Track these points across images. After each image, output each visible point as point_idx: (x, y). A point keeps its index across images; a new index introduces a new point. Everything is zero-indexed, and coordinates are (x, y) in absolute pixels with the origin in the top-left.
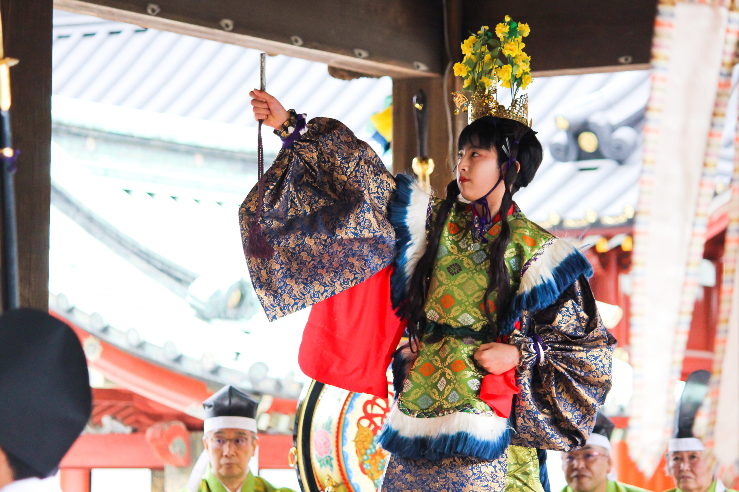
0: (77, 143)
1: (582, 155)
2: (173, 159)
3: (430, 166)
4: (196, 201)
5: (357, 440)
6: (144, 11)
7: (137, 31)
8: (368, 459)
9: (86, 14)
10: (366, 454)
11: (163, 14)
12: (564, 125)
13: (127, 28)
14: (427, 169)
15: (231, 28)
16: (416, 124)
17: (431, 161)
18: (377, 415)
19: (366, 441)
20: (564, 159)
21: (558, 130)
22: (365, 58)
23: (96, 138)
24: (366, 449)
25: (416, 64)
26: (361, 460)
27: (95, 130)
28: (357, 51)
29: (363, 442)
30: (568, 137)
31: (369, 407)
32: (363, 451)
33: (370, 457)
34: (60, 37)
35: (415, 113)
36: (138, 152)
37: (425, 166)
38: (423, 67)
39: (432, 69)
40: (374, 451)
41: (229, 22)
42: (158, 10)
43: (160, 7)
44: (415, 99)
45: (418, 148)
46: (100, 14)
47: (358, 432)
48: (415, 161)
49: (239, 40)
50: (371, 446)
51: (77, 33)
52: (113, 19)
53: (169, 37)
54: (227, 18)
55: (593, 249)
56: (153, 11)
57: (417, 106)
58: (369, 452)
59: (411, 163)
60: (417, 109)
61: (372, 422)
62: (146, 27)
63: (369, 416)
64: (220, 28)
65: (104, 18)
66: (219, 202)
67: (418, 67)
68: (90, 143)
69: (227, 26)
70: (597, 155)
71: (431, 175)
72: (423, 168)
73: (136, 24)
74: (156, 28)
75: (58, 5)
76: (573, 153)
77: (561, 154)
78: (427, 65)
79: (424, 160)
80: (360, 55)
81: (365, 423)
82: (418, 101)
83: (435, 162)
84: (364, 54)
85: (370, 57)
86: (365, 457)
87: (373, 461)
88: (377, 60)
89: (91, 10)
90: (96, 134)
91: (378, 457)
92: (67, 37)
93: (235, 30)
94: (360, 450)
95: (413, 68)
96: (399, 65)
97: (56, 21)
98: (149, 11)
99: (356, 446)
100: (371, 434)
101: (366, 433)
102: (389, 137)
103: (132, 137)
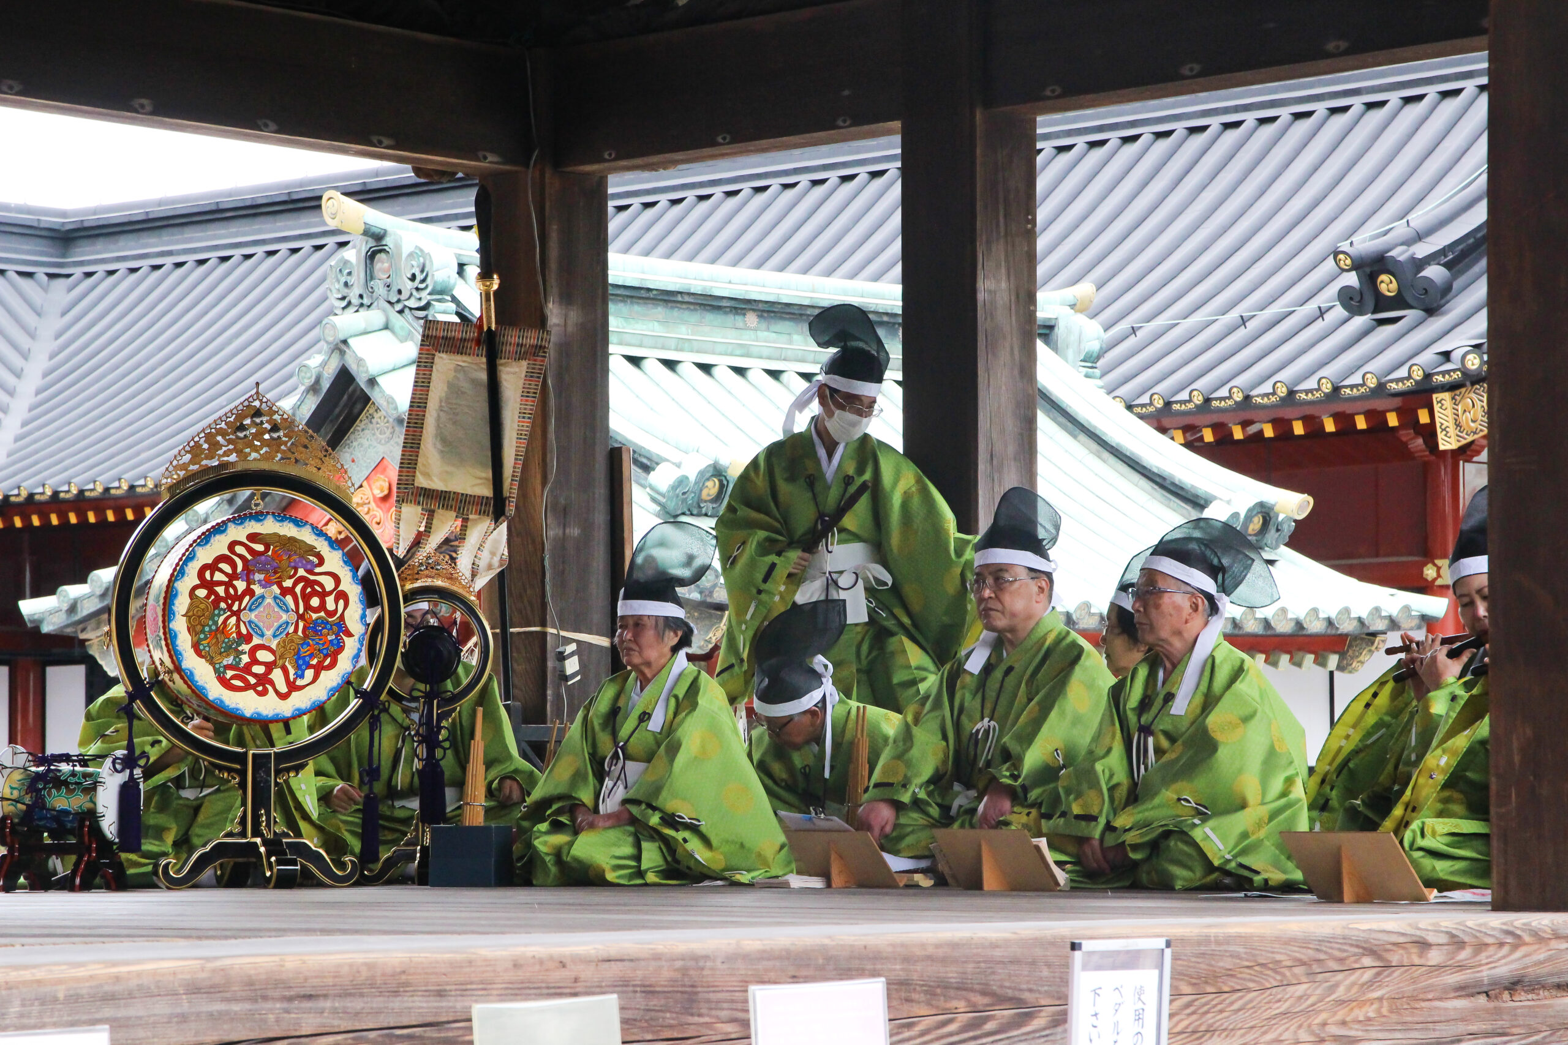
1: (1381, 303)
5: (190, 614)
8: (206, 638)
10: (202, 631)
12: (1346, 262)
18: (220, 583)
19: (203, 614)
20: (1359, 311)
22: (389, 147)
24: (204, 626)
25: (481, 154)
26: (195, 639)
28: (375, 139)
29: (199, 617)
30: (1360, 279)
31: (208, 575)
32: (199, 628)
33: (208, 635)
38: (494, 159)
39: (508, 161)
40: (214, 627)
47: (191, 605)
50: (211, 622)
58: (207, 629)
61: (211, 592)
63: (209, 585)
67: (485, 158)
70: (1399, 302)
76: (1370, 302)
77: (1355, 304)
78: (500, 155)
80: (380, 142)
81: (202, 593)
84: (388, 142)
85: (398, 146)
86: (201, 636)
87: (214, 641)
91: (220, 636)
94: (194, 627)
95: (477, 159)
96: (451, 156)
99: (189, 621)
100: (211, 608)
101: (202, 606)
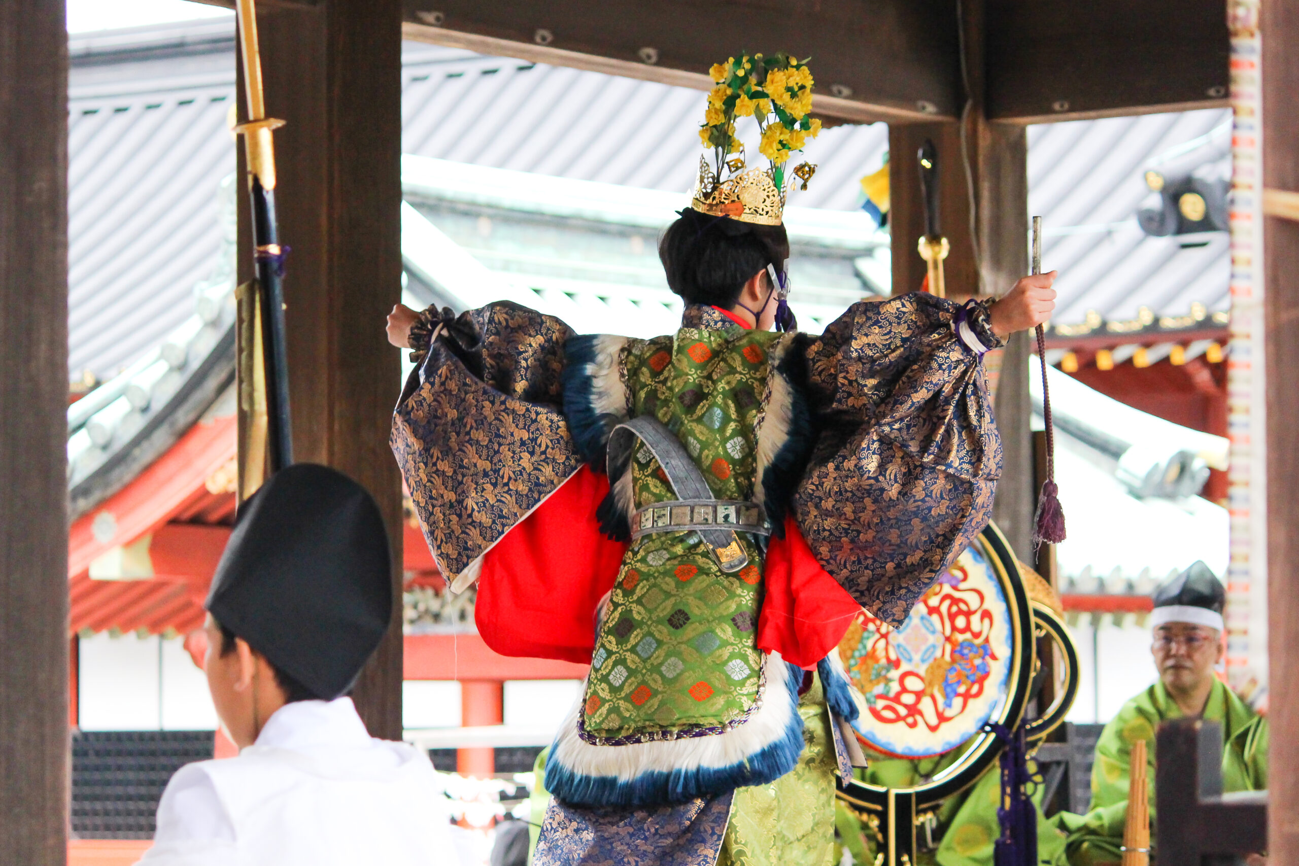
0: (465, 224)
1: (1184, 226)
2: (600, 243)
3: (944, 248)
4: (634, 302)
6: (531, 40)
7: (522, 69)
8: (856, 664)
9: (449, 47)
10: (853, 657)
11: (556, 43)
12: (1157, 182)
13: (507, 64)
14: (939, 252)
15: (654, 59)
16: (923, 188)
17: (944, 241)
19: (853, 638)
20: (1159, 232)
21: (1150, 191)
22: (847, 98)
23: (491, 217)
25: (920, 103)
27: (490, 206)
28: (835, 88)
30: (1164, 200)
32: (849, 653)
33: (859, 661)
34: (416, 79)
35: (921, 172)
36: (551, 235)
37: (937, 248)
38: (931, 108)
39: (943, 111)
40: (864, 652)
41: (651, 51)
42: (550, 37)
43: (554, 33)
44: (920, 153)
45: (926, 223)
46: (470, 45)
48: (922, 240)
49: (667, 76)
50: (860, 646)
51: (437, 73)
52: (486, 51)
53: (566, 74)
54: (648, 45)
55: (1203, 358)
56: (544, 39)
57: (926, 164)
58: (857, 654)
59: (917, 244)
60: (924, 167)
62: (534, 60)
64: (640, 60)
65: (476, 51)
66: (667, 302)
67: (924, 108)
68: (484, 225)
69: (649, 57)
70: (1206, 225)
71: (945, 261)
72: (933, 250)
73: (521, 58)
74: (549, 63)
75: (408, 34)
76: (1172, 224)
77: (1155, 225)
78: (936, 104)
79: (934, 240)
80: (840, 92)
82: (925, 156)
83: (950, 242)
84: (846, 91)
85: (854, 96)
86: (852, 662)
87: (864, 667)
88: (866, 100)
89: (457, 40)
90: (490, 211)
91: (870, 662)
92: (459, 75)
93: (660, 63)
95: (916, 109)
96: (895, 106)
97: (406, 57)
98: (538, 39)
100: (860, 630)
102: (884, 205)
103: (542, 214)
